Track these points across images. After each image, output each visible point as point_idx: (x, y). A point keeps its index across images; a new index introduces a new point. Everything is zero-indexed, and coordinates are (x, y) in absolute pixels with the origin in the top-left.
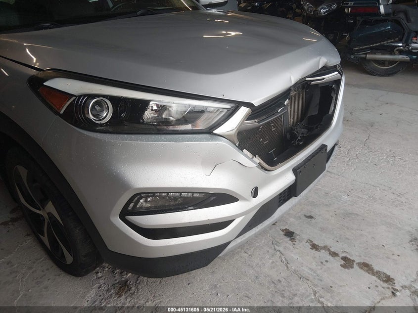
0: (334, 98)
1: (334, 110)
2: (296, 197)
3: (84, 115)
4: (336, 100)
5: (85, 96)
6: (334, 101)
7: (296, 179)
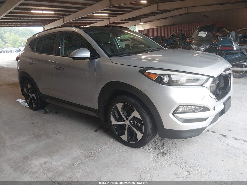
0: (230, 80)
1: (230, 84)
2: (224, 114)
3: (163, 81)
4: (231, 81)
5: (163, 74)
6: (229, 81)
7: (225, 107)
